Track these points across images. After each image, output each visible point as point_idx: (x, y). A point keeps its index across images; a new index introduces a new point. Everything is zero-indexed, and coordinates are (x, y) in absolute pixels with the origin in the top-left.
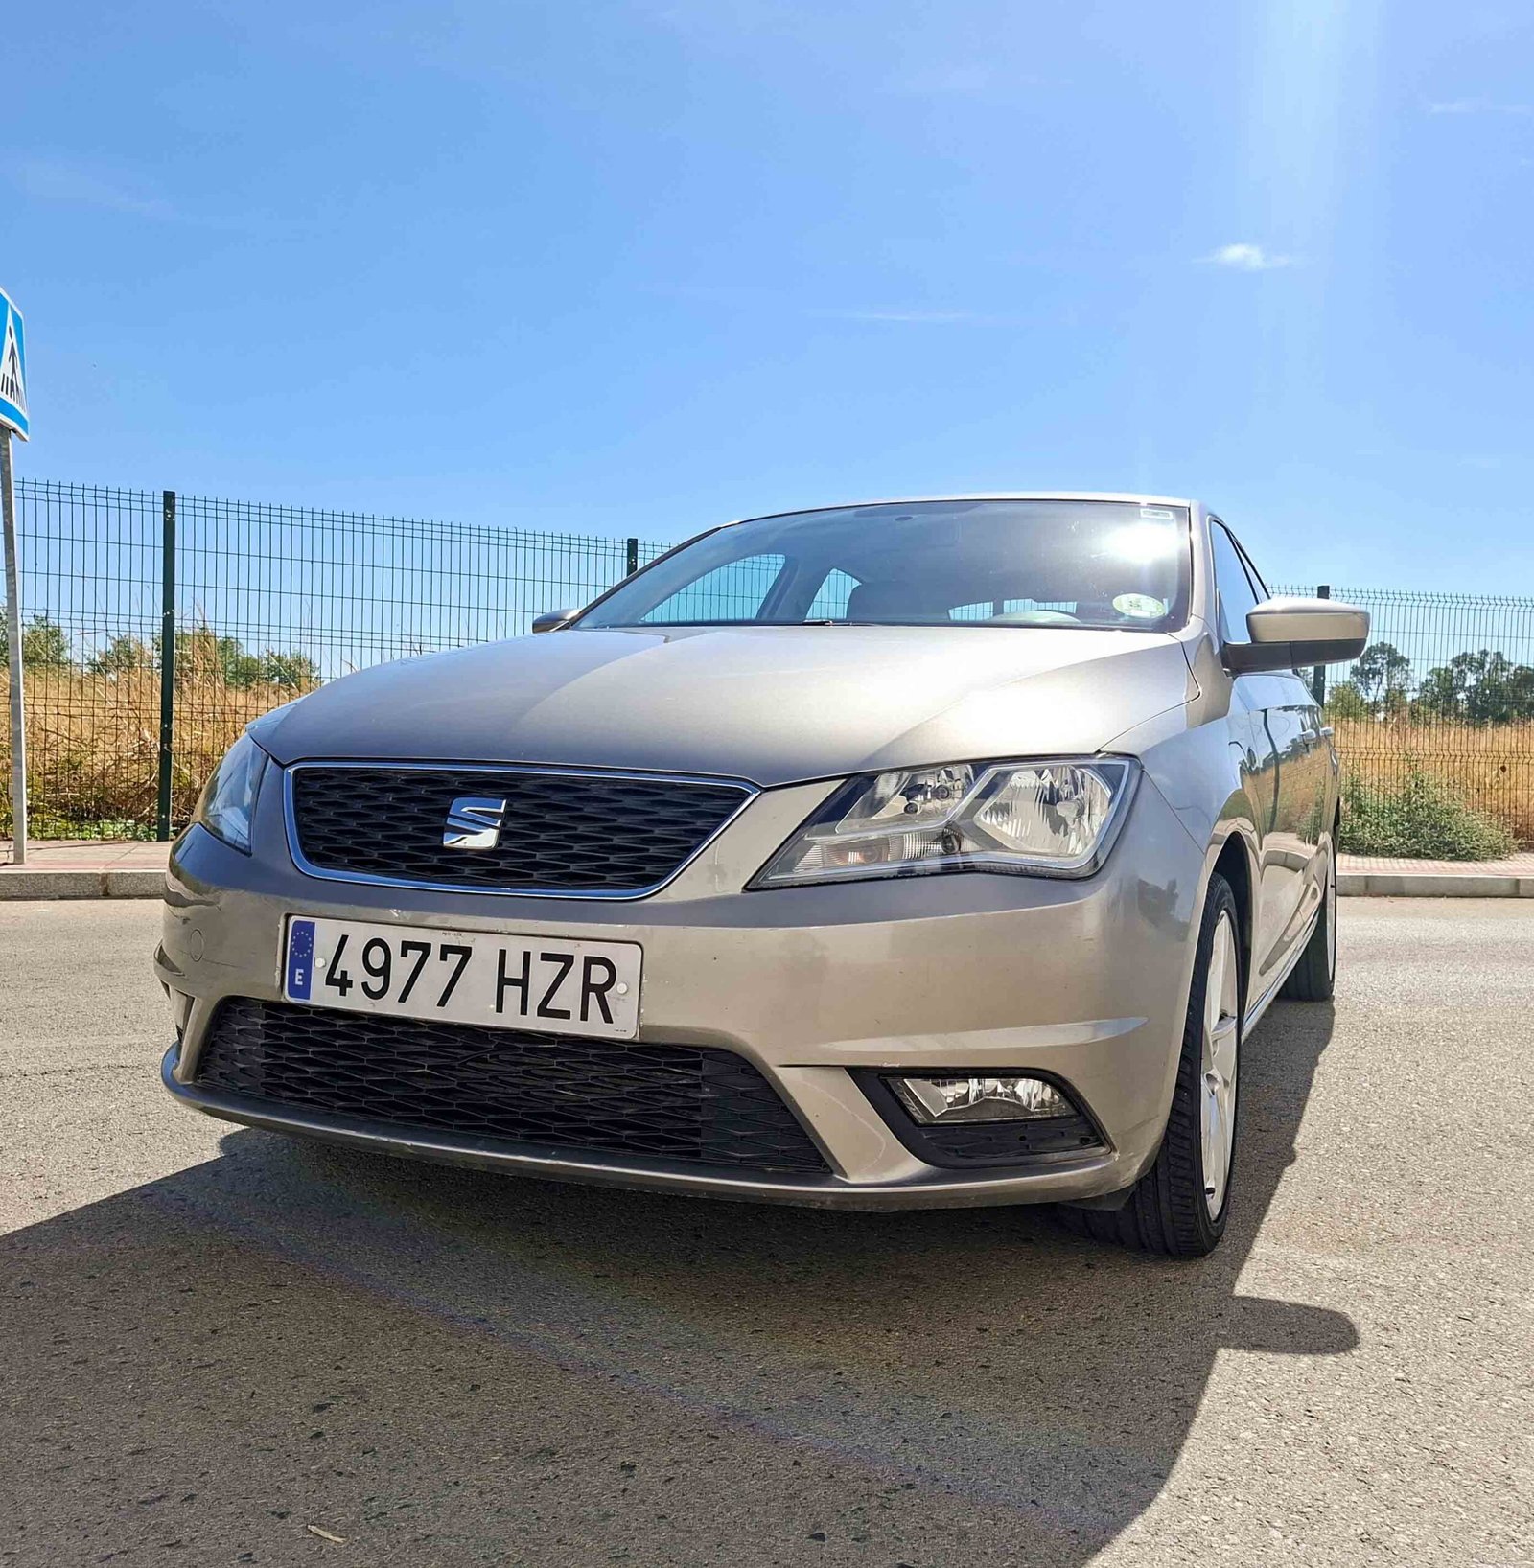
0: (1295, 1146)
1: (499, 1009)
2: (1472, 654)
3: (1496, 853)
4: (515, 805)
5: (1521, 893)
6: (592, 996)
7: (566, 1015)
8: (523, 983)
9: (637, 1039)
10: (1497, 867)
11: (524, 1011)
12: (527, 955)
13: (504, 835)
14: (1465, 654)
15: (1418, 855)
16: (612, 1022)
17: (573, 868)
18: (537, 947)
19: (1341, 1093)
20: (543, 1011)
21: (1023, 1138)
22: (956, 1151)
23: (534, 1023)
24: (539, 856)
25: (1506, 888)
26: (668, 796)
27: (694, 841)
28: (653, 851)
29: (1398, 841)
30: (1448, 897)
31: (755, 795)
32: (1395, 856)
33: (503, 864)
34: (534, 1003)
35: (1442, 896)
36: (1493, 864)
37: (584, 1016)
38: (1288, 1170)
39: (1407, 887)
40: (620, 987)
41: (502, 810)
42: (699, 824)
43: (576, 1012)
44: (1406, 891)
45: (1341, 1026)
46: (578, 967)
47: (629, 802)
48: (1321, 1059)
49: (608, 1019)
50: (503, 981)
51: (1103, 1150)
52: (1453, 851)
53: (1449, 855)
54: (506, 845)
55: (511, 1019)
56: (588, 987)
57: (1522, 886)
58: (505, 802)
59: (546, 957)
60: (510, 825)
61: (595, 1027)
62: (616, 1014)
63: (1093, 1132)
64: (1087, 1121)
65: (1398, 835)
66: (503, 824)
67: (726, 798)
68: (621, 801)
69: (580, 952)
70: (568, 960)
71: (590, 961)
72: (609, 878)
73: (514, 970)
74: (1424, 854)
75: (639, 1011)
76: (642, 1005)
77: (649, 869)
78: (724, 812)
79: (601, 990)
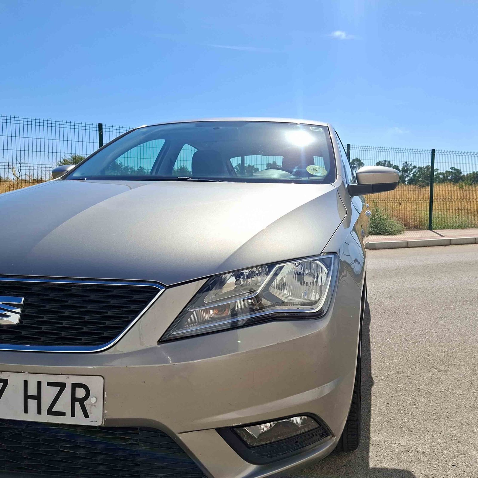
0: (372, 375)
1: (26, 411)
2: (382, 161)
3: (399, 232)
4: (30, 300)
5: (409, 246)
6: (77, 404)
7: (63, 414)
8: (38, 398)
9: (103, 425)
10: (400, 237)
11: (39, 412)
12: (39, 383)
13: (23, 316)
14: (380, 162)
15: (378, 234)
16: (89, 417)
17: (64, 334)
18: (45, 379)
19: (381, 345)
20: (50, 412)
21: (296, 442)
22: (267, 455)
23: (45, 418)
24: (44, 328)
25: (405, 245)
26: (115, 292)
27: (130, 317)
28: (108, 323)
29: (372, 230)
30: (388, 249)
31: (162, 290)
32: (371, 234)
33: (24, 333)
34: (45, 408)
35: (387, 248)
36: (399, 236)
37: (73, 415)
38: (373, 389)
39: (377, 246)
40: (92, 400)
41: (22, 303)
42: (133, 307)
43: (68, 412)
44: (376, 247)
45: (373, 311)
46: (68, 390)
47: (93, 296)
48: (370, 328)
49: (86, 415)
50: (27, 397)
51: (329, 437)
52: (388, 232)
53: (387, 234)
54: (25, 323)
55: (32, 416)
56: (74, 399)
57: (409, 244)
58: (23, 299)
59: (50, 384)
60: (27, 311)
61: (79, 420)
62: (91, 413)
63: (325, 431)
64: (323, 428)
65: (372, 227)
66: (23, 311)
67: (148, 292)
68: (88, 296)
69: (69, 381)
70: (62, 386)
71: (74, 386)
72: (84, 339)
73: (32, 391)
74: (380, 234)
75: (103, 411)
76: (105, 408)
77: (106, 334)
78: (147, 300)
79: (82, 401)
